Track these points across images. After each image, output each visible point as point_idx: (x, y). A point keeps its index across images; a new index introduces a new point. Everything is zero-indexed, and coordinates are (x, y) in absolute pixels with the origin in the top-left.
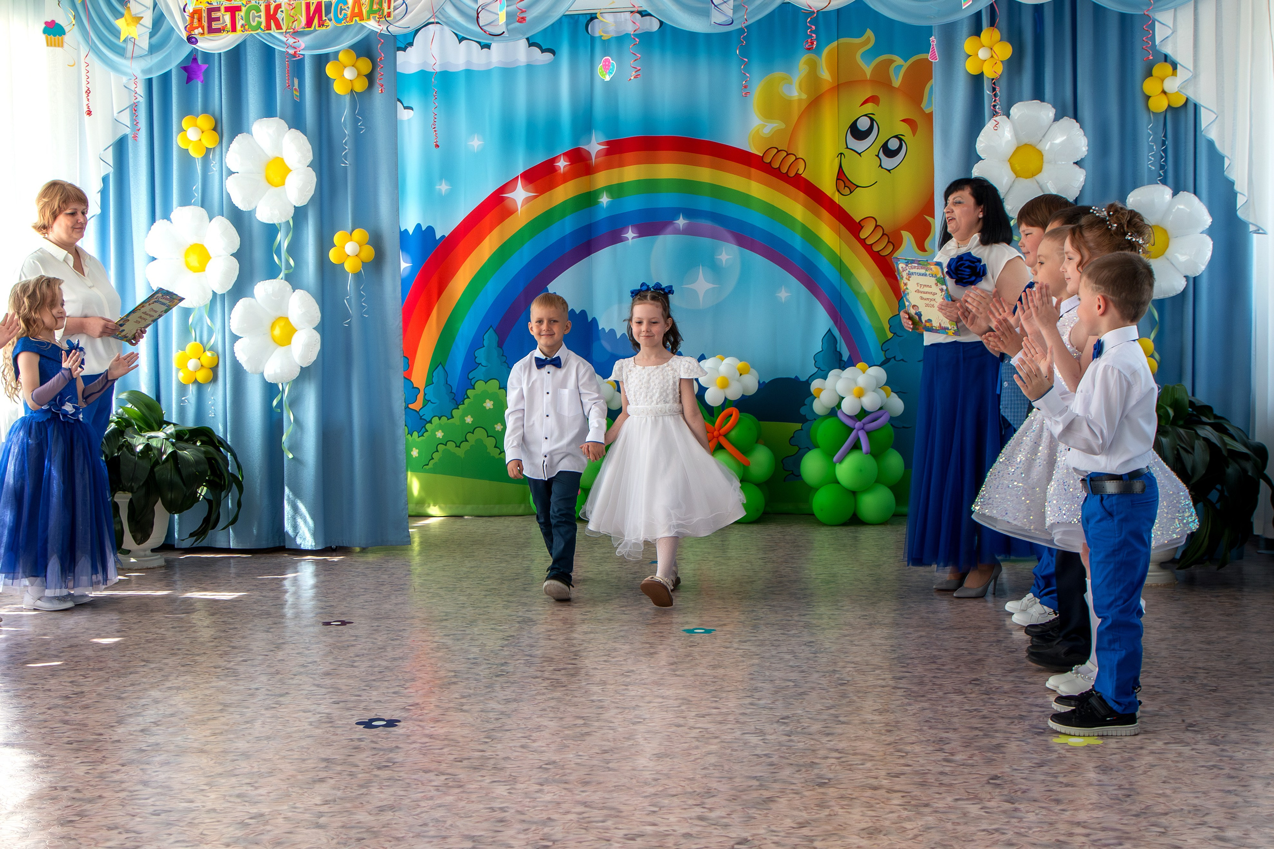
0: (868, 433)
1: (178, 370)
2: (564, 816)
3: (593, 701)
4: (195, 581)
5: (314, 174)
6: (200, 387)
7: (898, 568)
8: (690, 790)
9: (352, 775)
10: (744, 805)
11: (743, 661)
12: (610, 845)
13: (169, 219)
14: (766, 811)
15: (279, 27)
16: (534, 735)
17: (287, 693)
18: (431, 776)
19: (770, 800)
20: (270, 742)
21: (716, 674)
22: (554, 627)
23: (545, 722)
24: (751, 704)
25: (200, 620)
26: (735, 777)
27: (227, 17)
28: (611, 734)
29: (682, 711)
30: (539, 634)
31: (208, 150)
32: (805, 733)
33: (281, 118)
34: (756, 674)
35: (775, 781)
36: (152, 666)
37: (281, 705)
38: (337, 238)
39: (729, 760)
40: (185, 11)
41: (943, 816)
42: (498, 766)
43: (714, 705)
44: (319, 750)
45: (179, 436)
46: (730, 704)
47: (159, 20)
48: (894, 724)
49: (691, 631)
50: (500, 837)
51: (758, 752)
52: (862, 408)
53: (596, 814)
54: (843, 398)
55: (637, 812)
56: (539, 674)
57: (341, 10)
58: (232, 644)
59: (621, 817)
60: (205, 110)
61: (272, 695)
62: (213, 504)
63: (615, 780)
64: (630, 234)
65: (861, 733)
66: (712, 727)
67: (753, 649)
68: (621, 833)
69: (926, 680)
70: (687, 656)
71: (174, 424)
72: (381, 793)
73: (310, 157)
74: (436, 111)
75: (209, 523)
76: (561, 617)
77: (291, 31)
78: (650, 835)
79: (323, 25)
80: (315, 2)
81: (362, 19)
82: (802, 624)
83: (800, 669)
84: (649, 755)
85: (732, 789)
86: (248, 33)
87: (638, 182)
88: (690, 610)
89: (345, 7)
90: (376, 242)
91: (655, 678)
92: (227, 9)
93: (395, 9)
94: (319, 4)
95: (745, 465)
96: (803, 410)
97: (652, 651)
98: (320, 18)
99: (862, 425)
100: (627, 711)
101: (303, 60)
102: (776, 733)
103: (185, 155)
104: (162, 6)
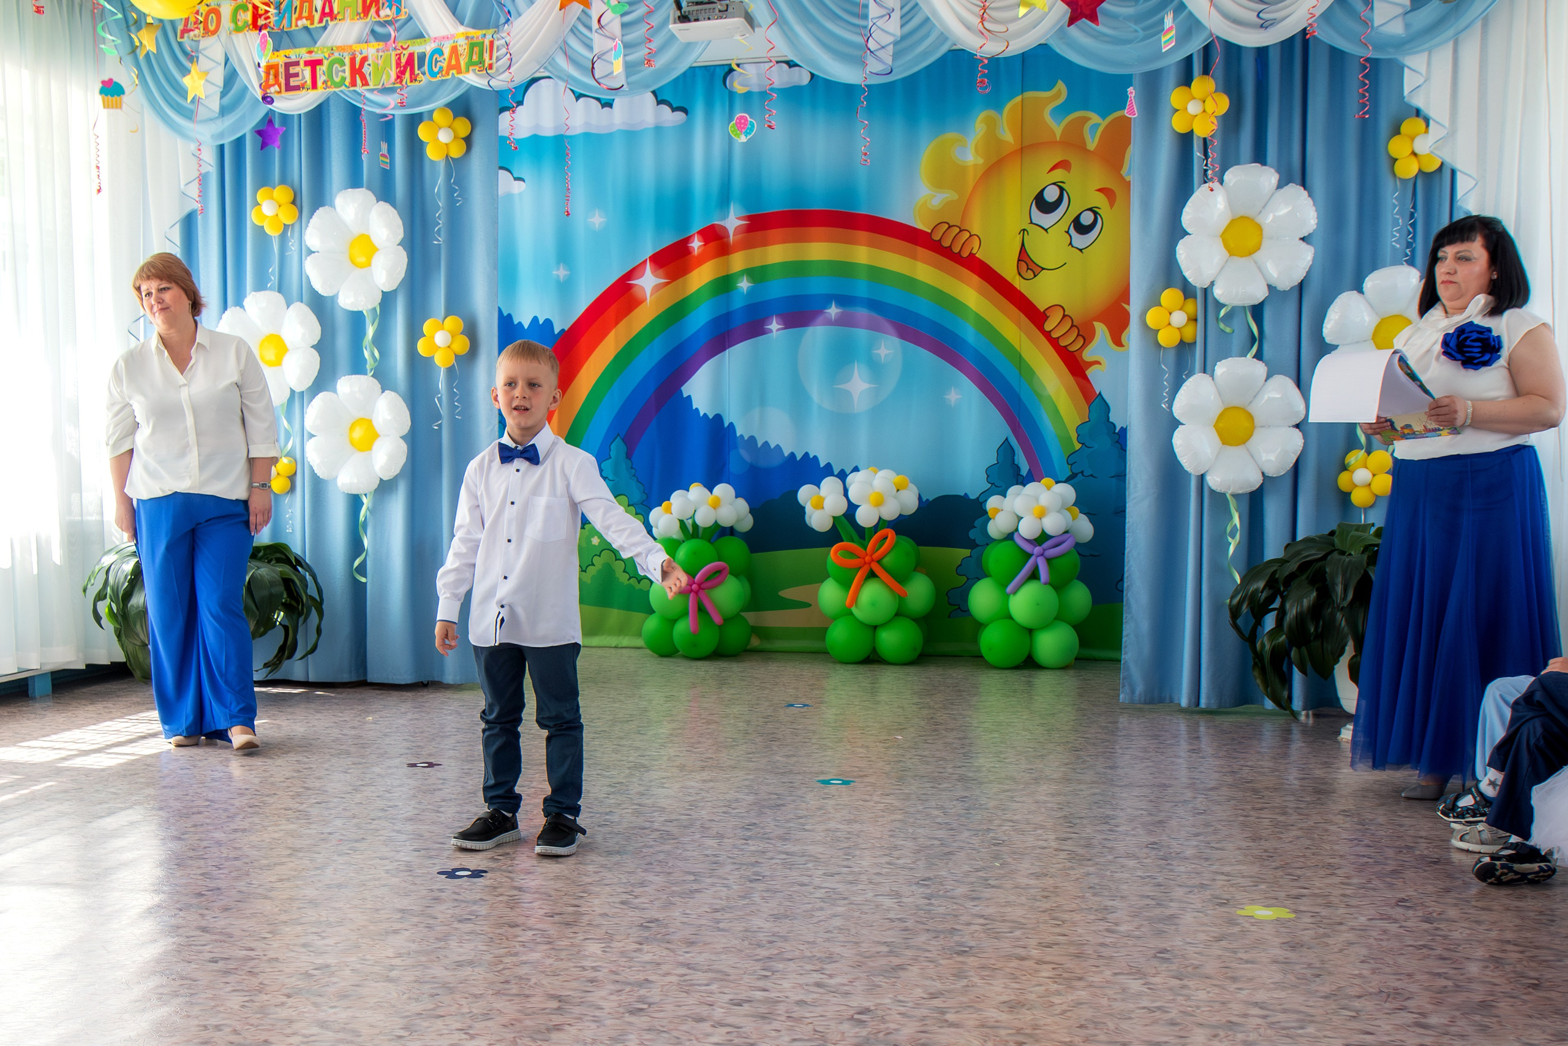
0: (1048, 560)
2: (664, 978)
3: (707, 856)
5: (405, 253)
7: (1074, 718)
8: (810, 954)
10: (869, 972)
11: (883, 817)
12: (714, 1010)
13: (242, 306)
14: (894, 980)
15: (365, 83)
16: (637, 890)
17: (363, 839)
18: (517, 931)
19: (900, 968)
21: (851, 830)
22: (669, 774)
23: (651, 877)
24: (889, 863)
26: (862, 942)
27: (307, 72)
28: (724, 892)
29: (808, 869)
30: (651, 781)
31: (286, 227)
32: (947, 897)
33: (368, 188)
34: (897, 830)
35: (908, 948)
36: (217, 806)
38: (427, 327)
39: (857, 924)
40: (259, 66)
41: (1099, 992)
43: (845, 863)
46: (864, 863)
47: (231, 78)
48: (1051, 889)
49: (826, 782)
50: (590, 997)
51: (892, 915)
52: (1043, 531)
53: (700, 977)
54: (1021, 519)
55: (746, 976)
56: (647, 825)
57: (437, 62)
59: (728, 981)
60: (283, 181)
61: (346, 840)
62: (290, 631)
63: (724, 940)
64: (774, 326)
67: (896, 803)
68: (727, 997)
70: (819, 809)
72: (461, 947)
73: (400, 234)
75: (285, 652)
76: (677, 764)
77: (380, 87)
78: (759, 1001)
79: (416, 80)
80: (406, 53)
81: (459, 72)
82: (955, 776)
83: (949, 827)
84: (765, 916)
85: (857, 955)
86: (330, 90)
87: (784, 265)
88: (828, 758)
89: (441, 59)
90: (471, 331)
91: (780, 832)
92: (307, 63)
93: (498, 60)
94: (411, 55)
95: (901, 596)
96: (972, 534)
97: (780, 802)
98: (412, 72)
99: (1042, 551)
100: (745, 867)
101: (393, 119)
102: (914, 895)
103: (260, 232)
104: (235, 62)
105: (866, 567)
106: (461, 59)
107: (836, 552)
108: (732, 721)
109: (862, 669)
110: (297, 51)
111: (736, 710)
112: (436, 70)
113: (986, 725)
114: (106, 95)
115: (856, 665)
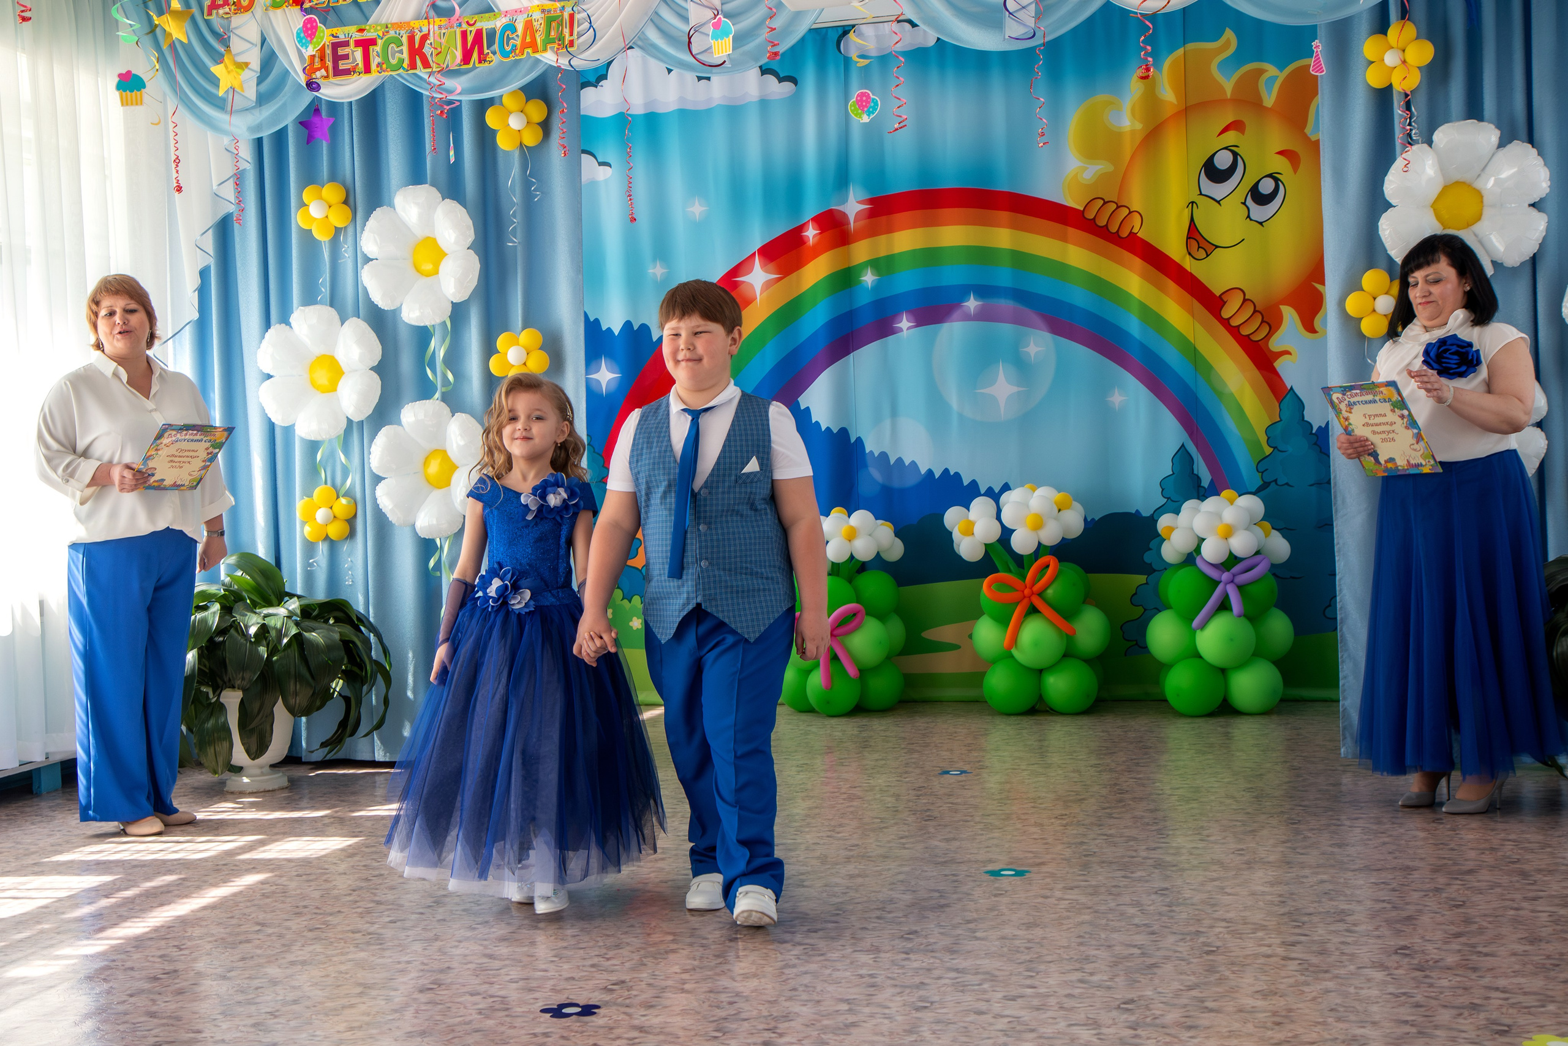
0: (1240, 587)
1: (304, 523)
3: (861, 976)
5: (476, 258)
6: (333, 544)
7: (1287, 780)
11: (1068, 918)
13: (286, 322)
15: (426, 65)
17: (449, 968)
20: (425, 1039)
21: (1031, 937)
22: (809, 869)
24: (1081, 981)
27: (359, 53)
28: (886, 1026)
29: (985, 991)
31: (338, 230)
32: (1157, 1026)
33: (432, 185)
34: (1087, 936)
37: (440, 985)
38: (501, 342)
43: (1028, 982)
45: (306, 613)
46: (1051, 982)
47: (269, 61)
48: (1284, 1013)
49: (996, 874)
52: (1231, 553)
54: (1204, 540)
57: (509, 40)
60: (333, 177)
61: (429, 971)
62: (352, 703)
64: (905, 323)
65: (1236, 1026)
66: (1026, 1015)
67: (1083, 899)
69: (1330, 947)
70: (991, 909)
71: (300, 597)
73: (470, 236)
75: (347, 728)
76: (817, 854)
77: (444, 69)
79: (485, 60)
80: (474, 29)
81: (536, 51)
82: (1150, 862)
83: (1151, 929)
86: (386, 73)
87: (914, 252)
88: (995, 842)
89: (514, 36)
90: (554, 346)
91: (947, 941)
92: (358, 43)
93: (580, 35)
94: (479, 33)
95: (1069, 635)
96: (1148, 557)
97: (943, 902)
98: (481, 52)
99: (1231, 577)
100: (908, 991)
101: (460, 106)
102: (1115, 1024)
103: (307, 235)
104: (272, 41)
105: (1026, 601)
106: (537, 36)
107: (990, 586)
108: (878, 796)
109: (1027, 722)
110: (347, 29)
111: (881, 781)
112: (508, 49)
113: (1180, 792)
114: (125, 91)
115: (1019, 718)
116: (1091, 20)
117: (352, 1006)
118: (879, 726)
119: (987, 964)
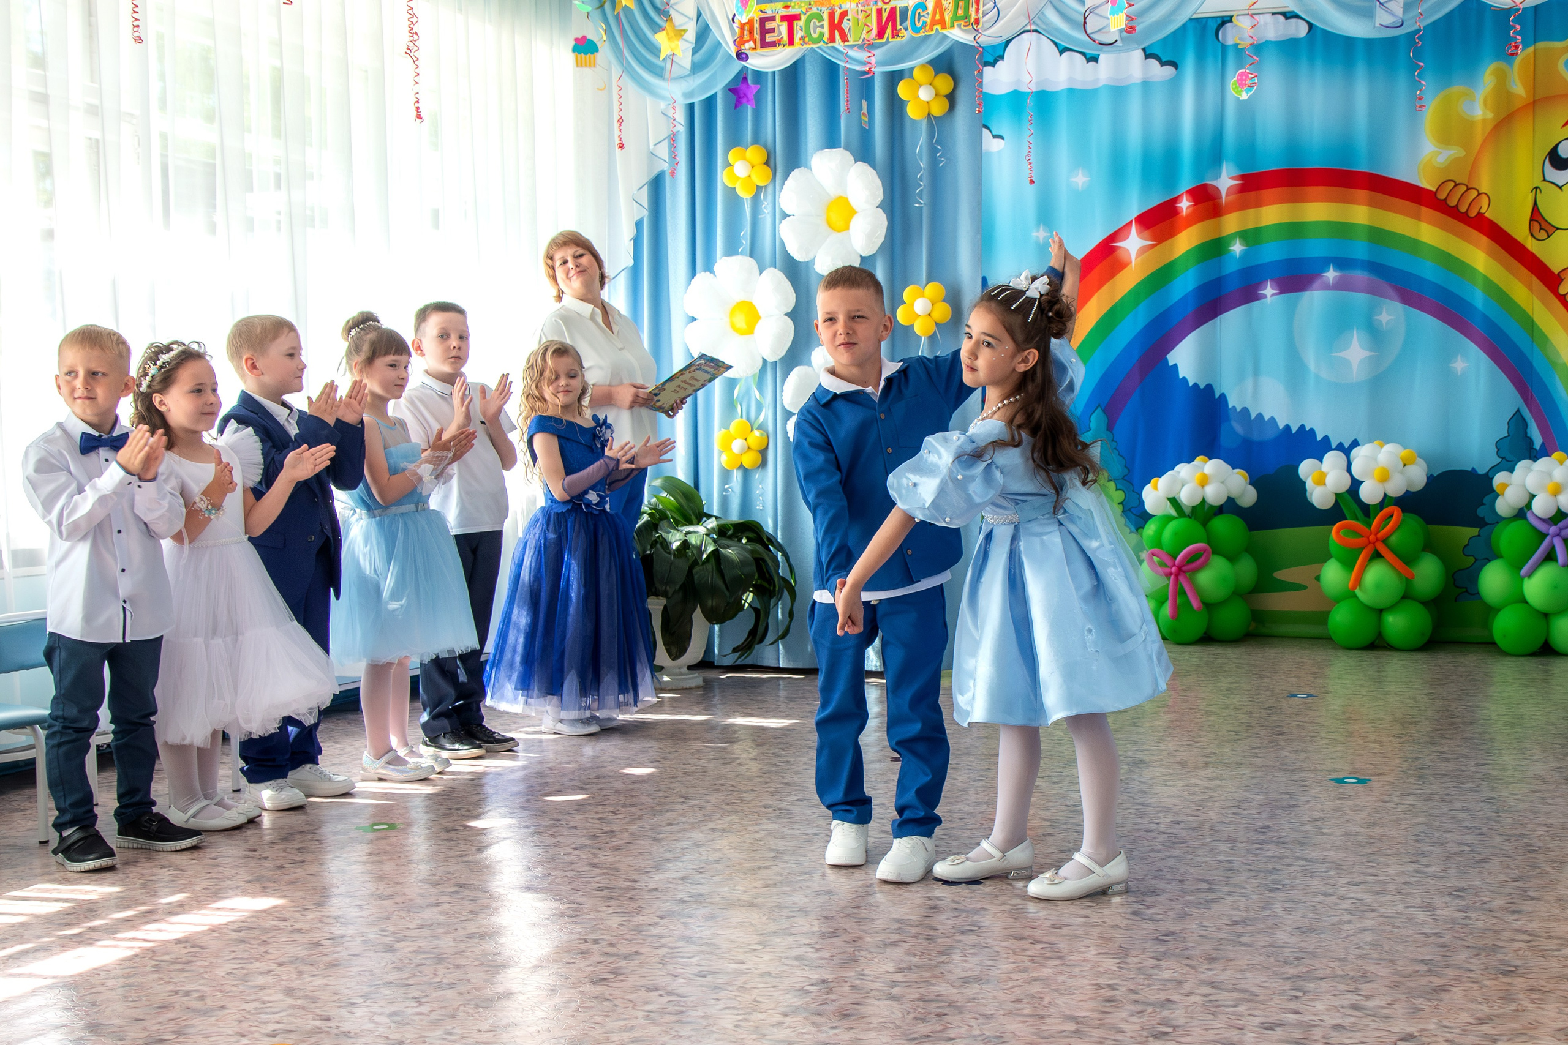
0: (1565, 540)
1: (721, 452)
2: (1187, 998)
3: (1220, 861)
4: (740, 705)
5: (885, 216)
6: (746, 472)
8: (1342, 973)
9: (929, 939)
10: (1409, 993)
11: (1406, 819)
12: (1245, 1034)
13: (712, 272)
14: (1436, 1003)
15: (844, 39)
16: (1148, 899)
18: (1024, 944)
19: (1442, 989)
21: (1373, 834)
22: (1171, 771)
24: (1417, 872)
25: (743, 750)
26: (1398, 960)
27: (784, 27)
28: (1242, 902)
29: (1331, 877)
30: (1152, 778)
31: (759, 188)
32: (1484, 910)
33: (846, 148)
34: (1422, 835)
35: (1448, 967)
36: (692, 803)
38: (907, 294)
39: (1389, 938)
40: (733, 22)
42: (1105, 936)
43: (1370, 871)
44: (890, 909)
45: (722, 532)
46: (1390, 871)
47: (703, 33)
49: (1340, 781)
50: (1110, 1019)
51: (1426, 930)
52: (1559, 509)
53: (1225, 997)
54: (1534, 496)
55: (1275, 997)
56: (1153, 827)
57: (920, 16)
58: (785, 781)
59: (1256, 1002)
60: (756, 141)
62: (760, 614)
63: (1249, 957)
64: (1269, 291)
65: (1556, 911)
66: (1368, 898)
67: (1419, 804)
68: (1257, 1021)
70: (1336, 811)
71: (717, 518)
72: (966, 961)
73: (880, 196)
74: (1031, 139)
75: (756, 636)
76: (1178, 759)
77: (860, 43)
78: (1292, 1025)
79: (897, 36)
80: (888, 7)
81: (944, 27)
82: (1479, 776)
83: (1480, 831)
84: (1289, 929)
85: (1394, 974)
86: (808, 46)
87: (1280, 226)
88: (1339, 755)
89: (925, 13)
90: (954, 299)
91: (1296, 835)
92: (783, 18)
93: (984, 15)
94: (893, 10)
96: (1481, 512)
97: (1293, 802)
98: (894, 27)
99: (1558, 531)
100: (1262, 875)
101: (873, 78)
102: (1448, 907)
103: (731, 194)
104: (707, 16)
105: (1371, 546)
106: (946, 14)
107: (1338, 532)
108: (1233, 713)
109: (1367, 655)
110: (774, 5)
111: (1235, 700)
112: (919, 25)
113: (1506, 718)
114: (580, 53)
115: (1359, 652)
116: (1450, 14)
117: (766, 867)
118: (1231, 655)
119: (1332, 855)
